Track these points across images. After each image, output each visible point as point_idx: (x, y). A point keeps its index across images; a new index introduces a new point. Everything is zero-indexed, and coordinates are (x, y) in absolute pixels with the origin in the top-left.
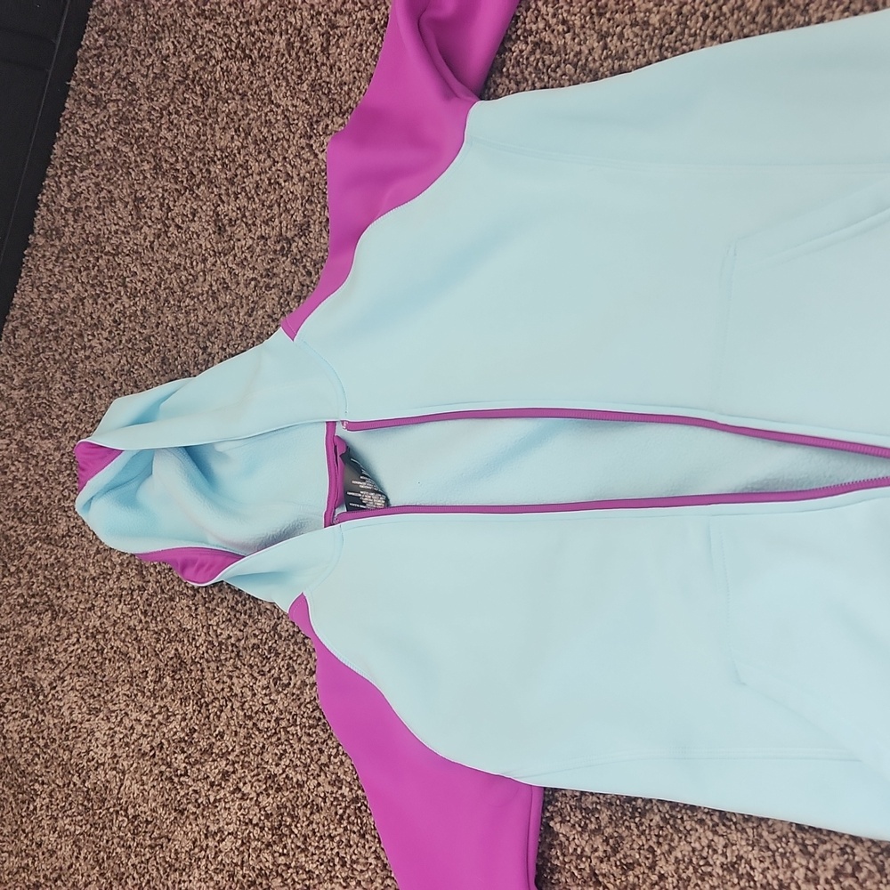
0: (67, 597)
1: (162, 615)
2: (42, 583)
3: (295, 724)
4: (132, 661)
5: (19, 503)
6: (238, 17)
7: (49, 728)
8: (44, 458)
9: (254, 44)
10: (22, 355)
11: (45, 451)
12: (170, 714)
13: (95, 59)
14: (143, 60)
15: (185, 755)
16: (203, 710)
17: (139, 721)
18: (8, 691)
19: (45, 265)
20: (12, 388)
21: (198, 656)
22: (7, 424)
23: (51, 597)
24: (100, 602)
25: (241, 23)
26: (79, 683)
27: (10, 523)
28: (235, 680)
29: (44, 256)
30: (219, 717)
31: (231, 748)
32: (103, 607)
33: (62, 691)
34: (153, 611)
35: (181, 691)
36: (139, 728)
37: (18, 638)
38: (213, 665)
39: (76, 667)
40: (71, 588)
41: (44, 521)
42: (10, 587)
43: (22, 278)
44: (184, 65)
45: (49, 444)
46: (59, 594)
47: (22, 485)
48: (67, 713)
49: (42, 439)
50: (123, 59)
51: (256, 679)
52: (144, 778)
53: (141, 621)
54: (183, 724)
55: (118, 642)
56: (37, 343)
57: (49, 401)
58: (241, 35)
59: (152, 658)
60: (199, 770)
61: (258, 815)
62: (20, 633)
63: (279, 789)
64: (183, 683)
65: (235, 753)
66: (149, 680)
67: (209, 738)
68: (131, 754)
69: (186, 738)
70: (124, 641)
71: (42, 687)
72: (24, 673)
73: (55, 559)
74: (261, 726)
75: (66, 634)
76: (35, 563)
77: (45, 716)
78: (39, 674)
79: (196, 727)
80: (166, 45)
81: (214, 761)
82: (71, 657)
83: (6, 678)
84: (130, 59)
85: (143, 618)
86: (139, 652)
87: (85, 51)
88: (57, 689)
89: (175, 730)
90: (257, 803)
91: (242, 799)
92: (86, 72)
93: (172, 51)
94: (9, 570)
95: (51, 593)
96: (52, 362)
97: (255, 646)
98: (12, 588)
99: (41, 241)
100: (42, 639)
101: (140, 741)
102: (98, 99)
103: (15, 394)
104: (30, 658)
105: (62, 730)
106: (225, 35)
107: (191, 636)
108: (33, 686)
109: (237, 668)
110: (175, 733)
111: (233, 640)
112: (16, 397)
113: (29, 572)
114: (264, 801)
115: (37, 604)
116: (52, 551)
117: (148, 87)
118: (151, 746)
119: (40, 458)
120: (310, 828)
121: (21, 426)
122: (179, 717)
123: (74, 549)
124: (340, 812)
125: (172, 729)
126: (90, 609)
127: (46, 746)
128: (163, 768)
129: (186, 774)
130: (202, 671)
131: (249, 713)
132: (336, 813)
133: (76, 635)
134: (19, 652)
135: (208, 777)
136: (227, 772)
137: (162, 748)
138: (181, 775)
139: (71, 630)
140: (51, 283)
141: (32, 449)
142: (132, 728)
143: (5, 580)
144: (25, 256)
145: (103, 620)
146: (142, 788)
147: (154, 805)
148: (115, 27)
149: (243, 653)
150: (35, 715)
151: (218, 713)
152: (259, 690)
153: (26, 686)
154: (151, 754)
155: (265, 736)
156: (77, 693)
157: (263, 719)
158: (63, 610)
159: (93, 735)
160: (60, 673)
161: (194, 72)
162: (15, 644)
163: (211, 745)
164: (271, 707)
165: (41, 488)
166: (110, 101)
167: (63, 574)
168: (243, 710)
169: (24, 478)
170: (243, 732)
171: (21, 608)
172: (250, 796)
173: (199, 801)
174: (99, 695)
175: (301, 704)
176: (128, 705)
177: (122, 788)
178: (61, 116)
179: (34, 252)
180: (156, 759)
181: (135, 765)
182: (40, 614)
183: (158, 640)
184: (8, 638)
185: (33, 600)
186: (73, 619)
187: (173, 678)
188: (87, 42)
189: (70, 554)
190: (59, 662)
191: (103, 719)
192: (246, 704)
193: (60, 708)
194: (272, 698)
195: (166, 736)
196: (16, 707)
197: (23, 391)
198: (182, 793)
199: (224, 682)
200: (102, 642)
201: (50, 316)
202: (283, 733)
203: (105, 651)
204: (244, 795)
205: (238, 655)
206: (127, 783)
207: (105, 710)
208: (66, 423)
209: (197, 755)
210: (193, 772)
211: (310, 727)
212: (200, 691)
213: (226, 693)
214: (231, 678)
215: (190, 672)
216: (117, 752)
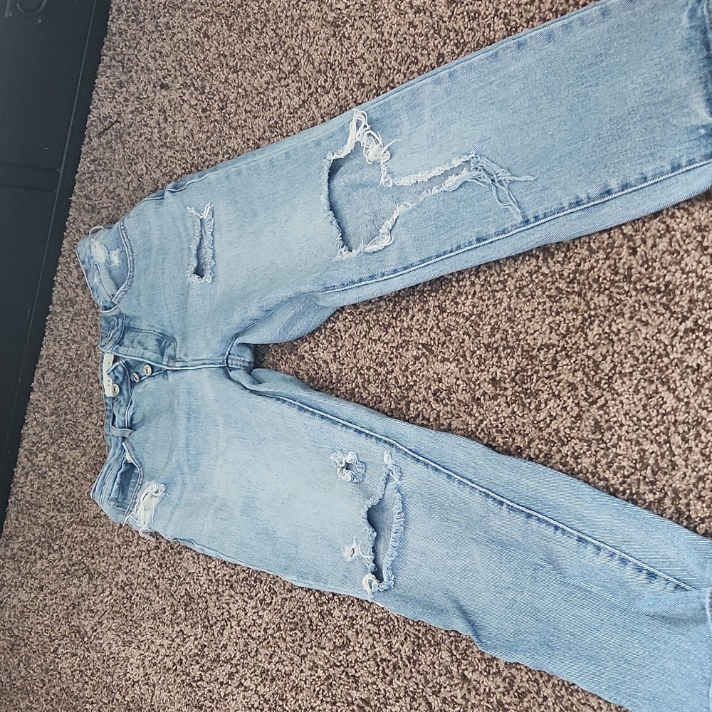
0: (100, 562)
1: (173, 566)
2: (79, 555)
3: (279, 629)
4: (153, 603)
5: (57, 498)
6: (190, 146)
7: (94, 661)
8: (73, 463)
9: (204, 163)
10: (51, 391)
11: (74, 458)
12: (185, 636)
13: (89, 180)
14: (124, 179)
15: (200, 665)
16: (209, 630)
17: (163, 645)
18: (59, 638)
19: (63, 325)
20: (45, 416)
21: (203, 592)
22: (43, 442)
23: (87, 564)
24: (125, 563)
25: (193, 149)
26: (114, 624)
27: (51, 514)
28: (231, 605)
29: (62, 319)
30: (222, 634)
31: (233, 655)
32: (128, 566)
33: (102, 632)
34: (166, 564)
35: (192, 619)
36: (163, 651)
37: (64, 597)
39: (111, 613)
40: (102, 555)
41: (77, 508)
42: (54, 561)
43: (46, 336)
44: (154, 180)
45: (77, 453)
46: (93, 561)
47: (58, 484)
48: (106, 648)
49: (71, 450)
50: (110, 179)
51: (247, 603)
52: (170, 687)
53: (158, 572)
54: (196, 643)
55: (142, 590)
56: (61, 381)
57: (74, 422)
58: (194, 157)
59: (168, 598)
60: (210, 674)
61: (258, 701)
62: (65, 594)
63: (273, 680)
64: (193, 613)
65: (237, 658)
66: (167, 614)
67: (216, 650)
68: (159, 671)
69: (199, 653)
70: (146, 589)
71: (85, 631)
72: (71, 623)
73: (88, 536)
74: (254, 635)
75: (101, 590)
76: (73, 540)
77: (90, 652)
78: (83, 622)
79: (206, 644)
80: (141, 167)
81: (221, 666)
82: (106, 606)
83: (57, 629)
84: (114, 178)
85: (159, 569)
86: (158, 595)
87: (81, 175)
88: (98, 631)
89: (190, 648)
90: (256, 692)
91: (245, 691)
92: (83, 189)
93: (145, 171)
94: (53, 548)
95: (87, 561)
96: (74, 394)
97: (245, 579)
98: (57, 561)
99: (59, 309)
100: (83, 596)
101: (165, 660)
102: (93, 207)
103: (48, 420)
104: (75, 611)
105: (104, 661)
106: (182, 158)
107: (195, 578)
108: (79, 632)
109: (232, 596)
110: (191, 650)
111: (227, 577)
112: (48, 421)
113: (69, 548)
114: (261, 690)
115: (77, 570)
116: (85, 530)
117: (130, 196)
118: (173, 663)
119: (71, 463)
120: (297, 704)
121: (53, 443)
122: (192, 638)
123: (102, 526)
124: (317, 689)
125: (188, 648)
126: (118, 569)
127: (93, 675)
128: (184, 677)
129: (201, 679)
130: (206, 602)
131: (244, 628)
132: (314, 690)
133: (108, 589)
134: (65, 608)
135: (218, 679)
136: (232, 673)
137: (181, 662)
138: (198, 680)
139: (105, 586)
140: (69, 338)
141: (64, 458)
142: (158, 651)
143: (51, 556)
144: (47, 320)
145: (129, 575)
146: (169, 694)
147: (179, 706)
148: (102, 157)
149: (235, 585)
150: (82, 653)
151: (221, 631)
152: (250, 610)
153: (74, 632)
154: (174, 668)
155: (258, 642)
156: (113, 632)
157: (254, 631)
158: (98, 572)
159: (128, 661)
160: (99, 619)
161: (162, 184)
162: (62, 602)
163: (218, 656)
164: (259, 621)
165: (73, 485)
166: (102, 208)
167: (95, 546)
168: (239, 626)
169: (59, 480)
170: (241, 641)
171: (65, 575)
172: (251, 688)
173: (213, 698)
174: (130, 631)
175: (282, 616)
176: (153, 635)
177: (154, 697)
178: (67, 221)
179: (54, 317)
180: (178, 672)
181: (162, 678)
182: (80, 577)
183: (171, 585)
184: (56, 598)
185: (74, 568)
186: (105, 578)
187: (185, 610)
188: (82, 169)
189: (99, 530)
190: (98, 611)
191: (135, 648)
192: (242, 622)
193: (101, 644)
194: (260, 614)
195: (184, 654)
196: (67, 649)
197: (53, 417)
198: (200, 694)
199: (223, 608)
200: (130, 592)
201: (69, 362)
202: (270, 639)
203: (133, 598)
204: (246, 688)
205: (231, 586)
206: (157, 693)
207: (136, 642)
208: (88, 436)
209: (209, 664)
210: (206, 677)
211: (291, 630)
212: (206, 617)
213: (226, 616)
214: (228, 604)
215: (198, 604)
216: (148, 671)
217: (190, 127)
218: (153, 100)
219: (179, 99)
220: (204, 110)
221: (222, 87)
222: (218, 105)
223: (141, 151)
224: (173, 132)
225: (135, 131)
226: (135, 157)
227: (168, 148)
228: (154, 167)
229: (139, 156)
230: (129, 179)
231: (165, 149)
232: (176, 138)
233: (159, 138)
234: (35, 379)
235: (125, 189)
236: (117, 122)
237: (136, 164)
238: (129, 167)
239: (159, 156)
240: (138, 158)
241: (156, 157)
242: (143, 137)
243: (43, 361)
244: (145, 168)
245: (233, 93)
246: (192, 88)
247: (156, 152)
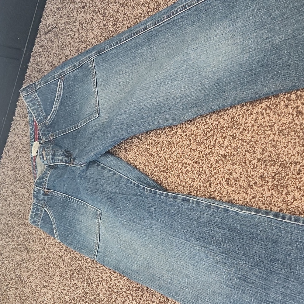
0: (33, 245)
1: (73, 251)
2: (22, 240)
3: (129, 289)
4: (60, 268)
5: (12, 211)
7: (27, 293)
8: (22, 195)
10: (12, 159)
11: (23, 193)
12: (77, 287)
13: (39, 56)
14: (58, 57)
15: (84, 302)
16: (90, 285)
17: (65, 290)
18: (9, 280)
19: (20, 127)
20: (8, 171)
21: (88, 266)
22: (6, 183)
23: (26, 245)
24: (47, 247)
26: (39, 276)
27: (9, 219)
28: (103, 274)
29: (20, 124)
30: (97, 288)
31: (103, 299)
32: (48, 249)
33: (32, 279)
34: (69, 250)
35: (81, 278)
36: (64, 292)
37: (13, 260)
38: (94, 269)
39: (38, 271)
40: (34, 242)
41: (23, 218)
42: (9, 242)
43: (11, 132)
45: (24, 191)
46: (30, 244)
47: (13, 205)
48: (34, 287)
49: (21, 188)
50: (50, 56)
51: (112, 274)
53: (64, 254)
54: (83, 291)
55: (55, 261)
56: (18, 155)
57: (23, 175)
59: (69, 267)
62: (14, 258)
64: (82, 276)
65: (105, 301)
66: (68, 274)
67: (93, 296)
69: (84, 296)
70: (57, 261)
71: (24, 278)
72: (16, 273)
73: (28, 231)
74: (115, 291)
75: (33, 259)
76: (19, 233)
77: (25, 288)
78: (22, 273)
79: (88, 292)
80: (67, 52)
82: (35, 267)
83: (8, 275)
85: (65, 252)
86: (63, 265)
87: (34, 53)
88: (30, 278)
89: (79, 293)
92: (35, 60)
94: (9, 236)
95: (27, 244)
96: (24, 161)
98: (10, 242)
99: (18, 119)
100: (23, 260)
101: (65, 297)
102: (40, 70)
103: (9, 173)
104: (18, 267)
105: (33, 293)
107: (84, 259)
108: (20, 278)
109: (104, 270)
110: (80, 294)
112: (9, 174)
113: (17, 236)
115: (21, 248)
116: (26, 229)
118: (70, 299)
119: (20, 195)
121: (12, 184)
123: (35, 228)
125: (78, 292)
126: (43, 249)
127: (26, 299)
130: (90, 271)
133: (37, 259)
134: (14, 265)
137: (74, 299)
139: (35, 257)
140: (23, 133)
141: (17, 192)
142: (62, 292)
143: (7, 239)
144: (12, 124)
145: (48, 253)
148: (46, 45)
150: (21, 288)
151: (97, 286)
152: (114, 278)
153: (17, 278)
154: (70, 302)
155: (117, 294)
156: (38, 280)
157: (115, 289)
158: (32, 250)
159: (46, 295)
160: (31, 273)
162: (12, 262)
163: (95, 298)
165: (21, 206)
166: (44, 70)
167: (31, 237)
168: (107, 285)
169: (14, 203)
170: (108, 293)
171: (14, 249)
174: (48, 280)
175: (131, 283)
176: (60, 284)
178: (25, 75)
179: (16, 123)
182: (22, 251)
183: (71, 260)
184: (9, 260)
185: (19, 246)
186: (35, 253)
187: (78, 274)
188: (35, 50)
189: (34, 230)
190: (31, 269)
191: (49, 289)
192: (109, 283)
193: (32, 285)
194: (119, 281)
195: (76, 295)
196: (13, 286)
197: (13, 172)
199: (99, 275)
200: (48, 261)
201: (22, 145)
203: (50, 264)
207: (50, 286)
208: (30, 183)
211: (135, 291)
212: (89, 278)
213: (100, 279)
214: (102, 274)
215: (85, 271)
216: (56, 301)
217: (96, 33)
218: (76, 18)
219: (91, 18)
220: (104, 25)
221: (115, 14)
222: (113, 23)
223: (68, 43)
224: (87, 35)
225: (65, 33)
226: (64, 46)
227: (83, 43)
228: (75, 52)
229: (66, 46)
230: (60, 57)
231: (81, 43)
232: (87, 38)
233: (78, 38)
234: (4, 152)
235: (58, 62)
236: (55, 28)
237: (64, 50)
238: (61, 51)
239: (78, 46)
240: (66, 47)
241: (76, 47)
242: (70, 36)
243: (8, 144)
244: (69, 52)
245: (121, 17)
246: (98, 13)
247: (76, 45)
